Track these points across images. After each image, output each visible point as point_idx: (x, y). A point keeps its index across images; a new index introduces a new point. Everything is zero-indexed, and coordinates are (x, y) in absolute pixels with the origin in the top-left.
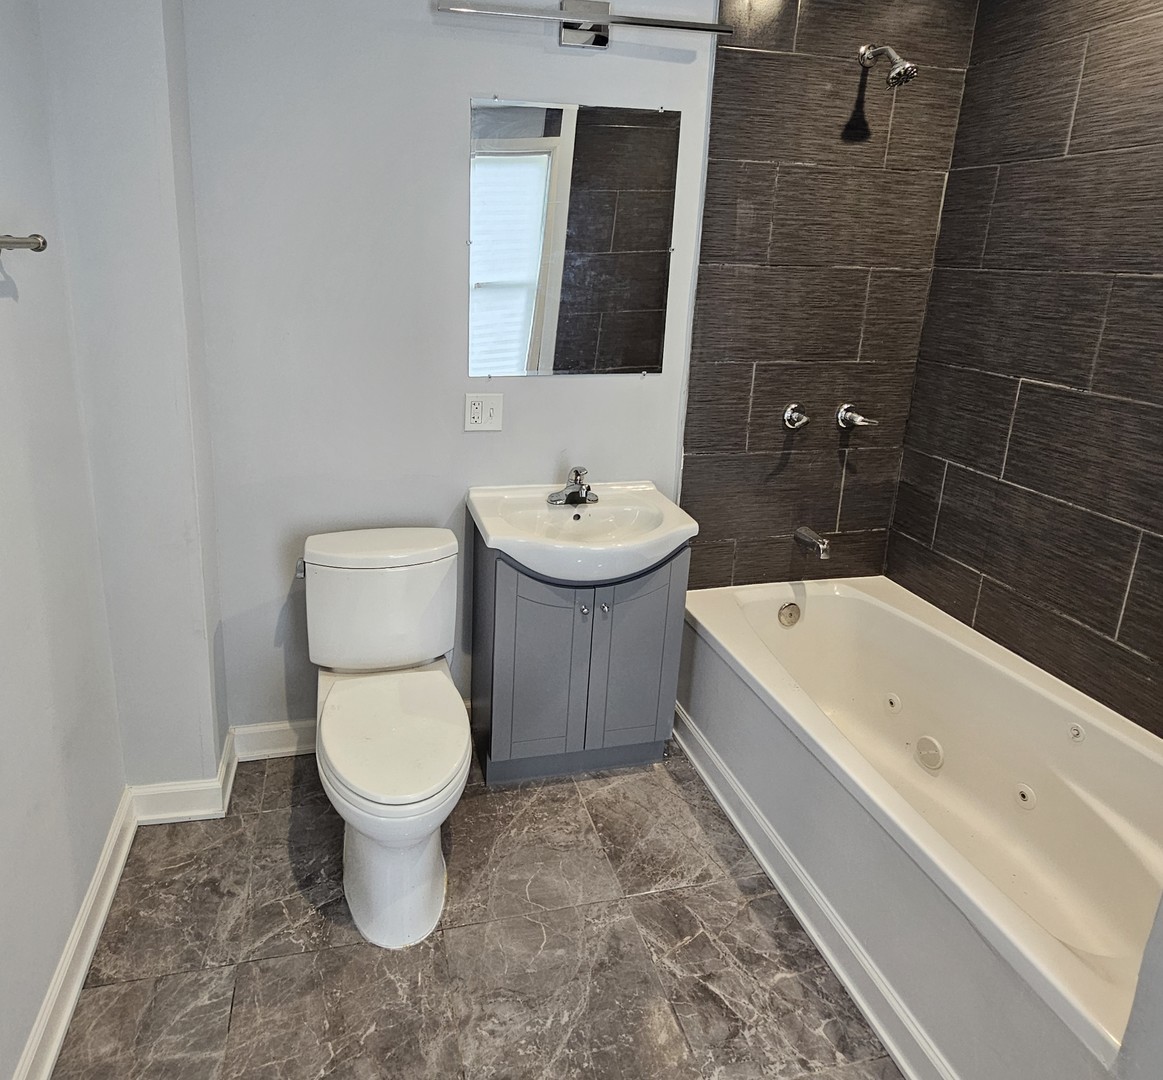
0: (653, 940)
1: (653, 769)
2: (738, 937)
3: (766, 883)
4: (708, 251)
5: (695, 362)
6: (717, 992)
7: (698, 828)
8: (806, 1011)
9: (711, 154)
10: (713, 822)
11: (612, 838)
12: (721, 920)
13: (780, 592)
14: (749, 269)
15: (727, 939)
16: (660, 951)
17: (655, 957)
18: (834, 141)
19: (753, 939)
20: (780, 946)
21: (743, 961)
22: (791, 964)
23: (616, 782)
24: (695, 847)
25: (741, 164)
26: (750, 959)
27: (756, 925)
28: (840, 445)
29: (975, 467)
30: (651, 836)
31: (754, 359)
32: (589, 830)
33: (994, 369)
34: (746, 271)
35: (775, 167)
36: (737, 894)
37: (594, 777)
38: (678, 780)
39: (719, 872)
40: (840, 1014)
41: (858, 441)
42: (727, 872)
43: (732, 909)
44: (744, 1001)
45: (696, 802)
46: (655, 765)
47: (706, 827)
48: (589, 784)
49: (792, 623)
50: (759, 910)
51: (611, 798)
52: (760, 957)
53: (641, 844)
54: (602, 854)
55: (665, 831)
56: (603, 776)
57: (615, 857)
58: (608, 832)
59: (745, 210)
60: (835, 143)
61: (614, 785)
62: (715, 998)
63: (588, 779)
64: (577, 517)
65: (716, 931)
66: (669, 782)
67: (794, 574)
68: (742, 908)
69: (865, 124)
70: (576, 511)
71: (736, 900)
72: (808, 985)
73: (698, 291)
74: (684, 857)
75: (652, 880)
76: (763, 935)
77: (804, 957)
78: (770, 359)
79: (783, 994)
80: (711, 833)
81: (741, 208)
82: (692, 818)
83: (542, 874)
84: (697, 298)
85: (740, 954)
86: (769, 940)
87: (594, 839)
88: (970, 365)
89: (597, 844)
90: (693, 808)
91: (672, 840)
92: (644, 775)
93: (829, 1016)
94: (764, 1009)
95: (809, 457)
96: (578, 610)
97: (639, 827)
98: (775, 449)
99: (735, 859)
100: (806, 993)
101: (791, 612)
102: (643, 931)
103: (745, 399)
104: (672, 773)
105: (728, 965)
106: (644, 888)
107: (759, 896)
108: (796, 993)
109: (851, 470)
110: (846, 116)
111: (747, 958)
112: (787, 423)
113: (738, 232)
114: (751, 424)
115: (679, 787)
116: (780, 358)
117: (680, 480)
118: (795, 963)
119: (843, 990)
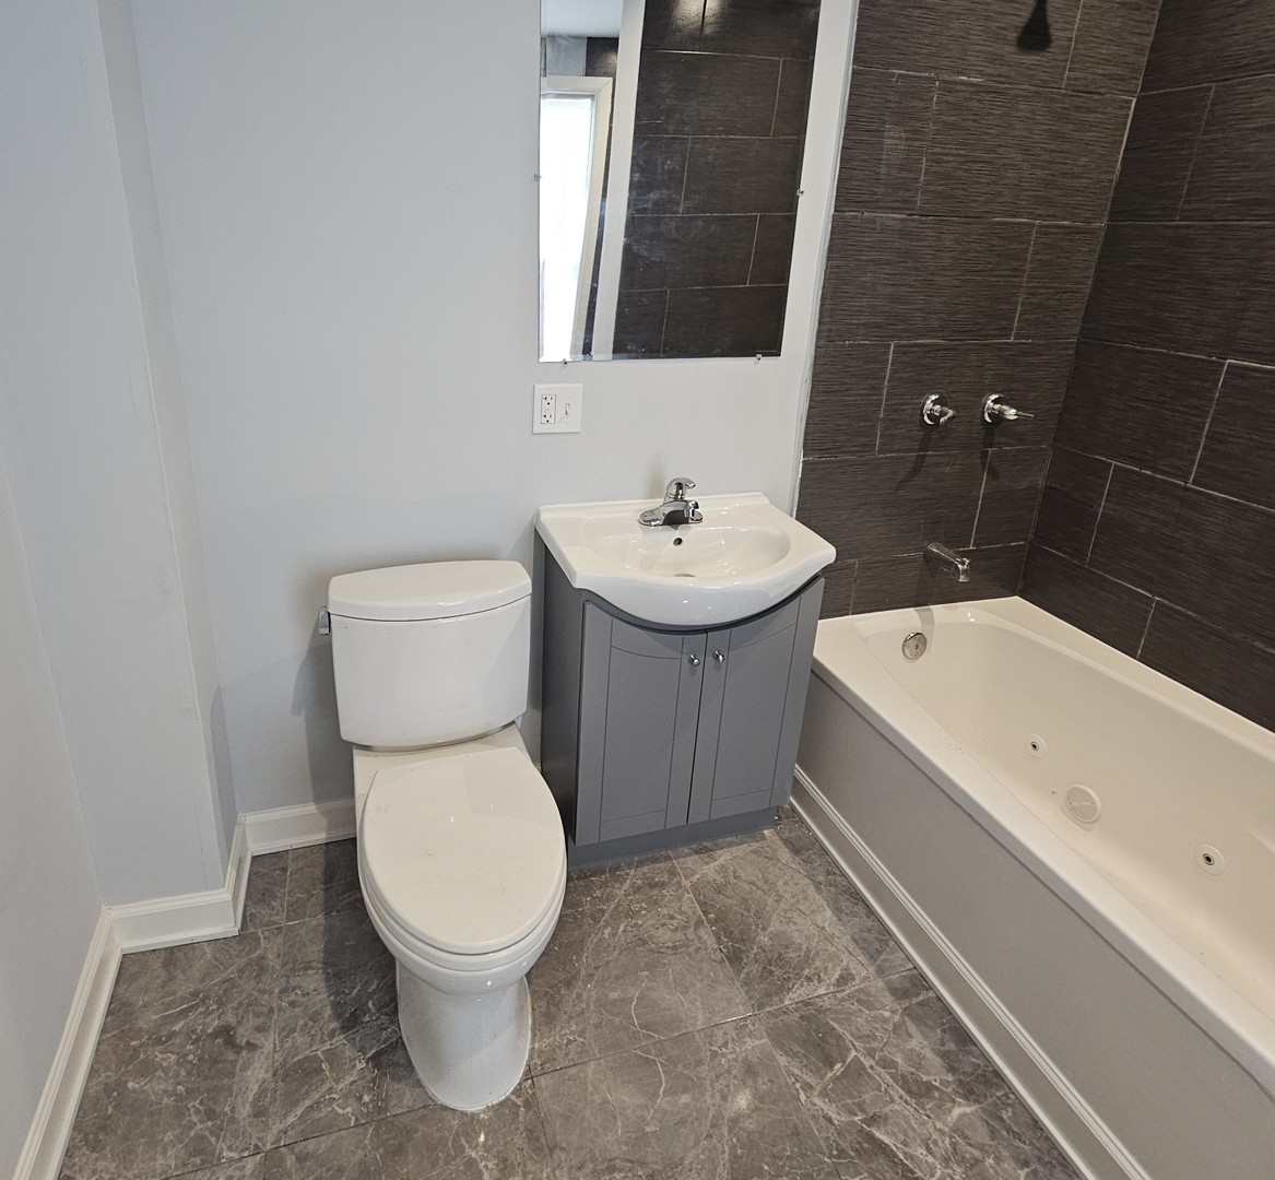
0: (797, 1072)
1: (764, 838)
2: (899, 1059)
3: (919, 982)
4: (846, 195)
5: (822, 342)
6: (887, 1140)
7: (829, 913)
8: (998, 1159)
9: (856, 60)
10: (845, 904)
11: (729, 934)
12: (874, 1038)
13: (904, 619)
14: (894, 219)
15: (887, 1064)
16: (808, 1087)
17: (803, 1097)
18: (1008, 49)
19: (916, 1060)
20: (952, 1069)
21: (909, 1092)
22: (969, 1094)
23: (724, 857)
24: (830, 939)
25: (893, 75)
26: (919, 1091)
27: (917, 1042)
28: (984, 443)
29: (1153, 469)
30: (774, 926)
31: (893, 337)
32: (699, 923)
33: (1189, 349)
34: (890, 223)
35: (933, 81)
36: (888, 1000)
37: (697, 853)
38: (796, 851)
39: (862, 969)
40: (1039, 1159)
41: (1003, 439)
42: (872, 969)
43: (886, 1020)
44: (921, 1152)
45: (821, 878)
46: (766, 832)
47: (837, 911)
48: (691, 861)
49: (917, 656)
50: (917, 1020)
51: (719, 880)
52: (929, 1087)
53: (764, 939)
54: (718, 956)
55: (790, 920)
56: (707, 850)
57: (735, 958)
58: (722, 924)
59: (893, 140)
60: (1009, 50)
61: (721, 860)
62: (883, 1148)
63: (690, 855)
64: (679, 541)
65: (871, 1053)
66: (785, 854)
67: (920, 599)
68: (897, 1018)
69: (1046, 27)
70: (677, 534)
71: (889, 1008)
72: (992, 1115)
73: (831, 250)
74: (817, 954)
75: (783, 988)
76: (929, 1054)
77: (981, 1082)
78: (909, 338)
79: (965, 1137)
80: (845, 918)
81: (889, 138)
82: (820, 900)
83: (649, 989)
84: (829, 259)
85: (904, 1082)
86: (936, 1061)
87: (706, 934)
88: (1155, 345)
89: (711, 942)
90: (818, 886)
91: (801, 931)
92: (755, 846)
93: (1026, 1164)
94: (946, 1161)
95: (947, 460)
96: (685, 661)
97: (758, 915)
98: (909, 451)
99: (879, 952)
100: (993, 1133)
101: (917, 643)
102: (783, 1060)
103: (877, 389)
104: (787, 842)
105: (893, 1101)
106: (775, 999)
107: (915, 1001)
108: (981, 1134)
109: (994, 474)
110: (1025, 14)
111: (915, 1089)
112: (926, 418)
113: (883, 170)
114: (884, 420)
115: (798, 859)
116: (923, 336)
117: (797, 491)
118: (971, 1092)
119: (1036, 1124)
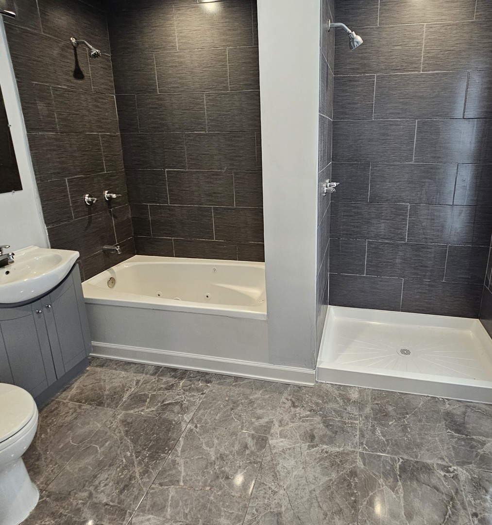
0: (137, 410)
1: (88, 371)
2: (162, 386)
3: (158, 368)
5: (39, 182)
6: (168, 402)
7: (123, 373)
8: (194, 384)
10: (126, 367)
11: (94, 400)
12: (154, 387)
13: (105, 275)
14: (51, 134)
15: (159, 390)
16: (142, 411)
17: (142, 413)
19: (167, 382)
20: (176, 378)
21: (169, 390)
22: (182, 379)
23: (76, 385)
24: (128, 377)
25: (33, 84)
26: (170, 387)
27: (164, 379)
28: (108, 208)
29: (159, 203)
30: (108, 387)
31: (65, 177)
32: (80, 407)
33: (156, 168)
34: (50, 136)
35: (49, 87)
36: (153, 377)
37: (64, 391)
38: (102, 366)
39: (141, 377)
40: (202, 377)
41: (114, 205)
42: (144, 375)
43: (154, 382)
44: (178, 397)
45: (115, 367)
46: (87, 369)
47: (126, 370)
48: (64, 395)
49: (113, 286)
50: (162, 375)
51: (79, 391)
52: (173, 385)
53: (107, 392)
54: (94, 408)
55: (112, 383)
56: (68, 388)
57: (100, 404)
58: (88, 400)
60: (72, 78)
61: (76, 386)
62: (169, 404)
63: (61, 394)
64: (8, 273)
65: (155, 391)
66: (99, 369)
67: (107, 267)
68: (157, 379)
69: (81, 72)
70: (6, 269)
71: (154, 379)
72: (190, 379)
73: (30, 146)
74: (126, 383)
75: (121, 397)
76: (168, 379)
77: (184, 374)
78: (72, 176)
79: (185, 386)
80: (129, 370)
82: (118, 372)
83: (73, 434)
85: (166, 389)
86: (171, 379)
87: (86, 407)
88: (147, 168)
89: (89, 407)
90: (115, 369)
91: (117, 383)
92: (86, 375)
93: (200, 380)
94: (184, 394)
95: (99, 216)
96: (35, 314)
97: (100, 389)
98: (85, 215)
99: (144, 370)
100: (191, 381)
101: (112, 281)
102: (132, 412)
103: (67, 196)
104: (97, 366)
105: (166, 394)
106: (120, 402)
107: (159, 372)
108: (189, 383)
109: (115, 217)
110: (73, 67)
111: (169, 388)
112: (87, 203)
114: (73, 207)
115: (104, 368)
116: (76, 175)
117: (48, 240)
118: (182, 378)
119: (198, 372)
